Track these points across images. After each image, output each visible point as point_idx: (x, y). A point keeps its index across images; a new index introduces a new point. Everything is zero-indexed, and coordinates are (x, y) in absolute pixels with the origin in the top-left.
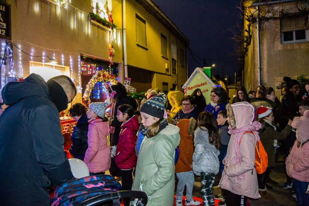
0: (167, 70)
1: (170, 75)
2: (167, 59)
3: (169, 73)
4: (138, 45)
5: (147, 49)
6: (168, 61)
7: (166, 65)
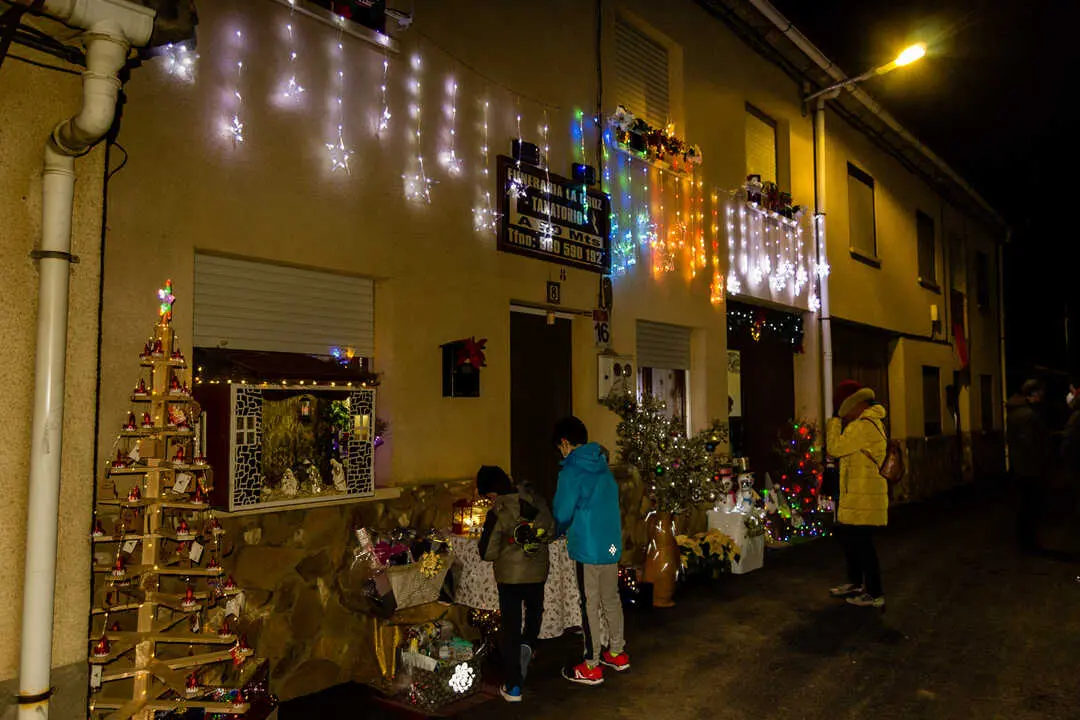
0: (936, 325)
1: (945, 342)
2: (936, 290)
3: (942, 337)
4: (855, 256)
5: (876, 265)
6: (938, 296)
7: (934, 309)
